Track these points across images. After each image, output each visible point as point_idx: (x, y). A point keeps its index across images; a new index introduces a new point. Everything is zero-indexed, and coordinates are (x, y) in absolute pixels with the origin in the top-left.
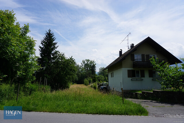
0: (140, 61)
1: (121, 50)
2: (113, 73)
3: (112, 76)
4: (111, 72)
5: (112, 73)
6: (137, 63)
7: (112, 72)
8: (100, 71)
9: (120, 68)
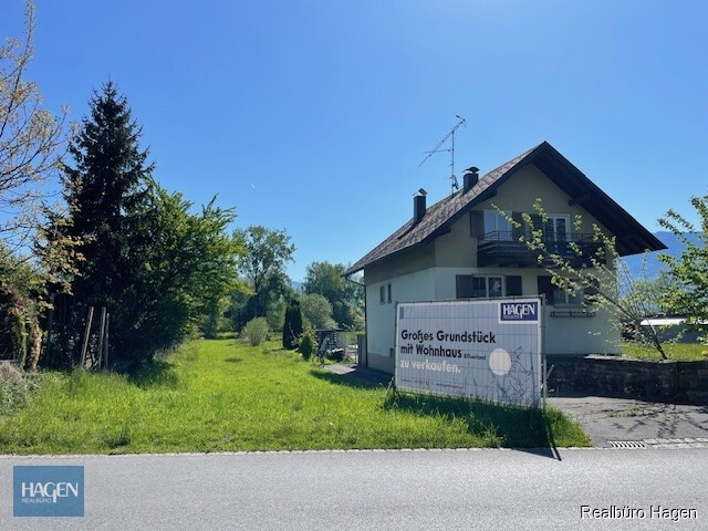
0: (505, 239)
1: (421, 191)
2: (390, 286)
3: (386, 300)
4: (381, 284)
5: (382, 288)
6: (493, 248)
7: (385, 283)
8: (310, 279)
9: (426, 267)
